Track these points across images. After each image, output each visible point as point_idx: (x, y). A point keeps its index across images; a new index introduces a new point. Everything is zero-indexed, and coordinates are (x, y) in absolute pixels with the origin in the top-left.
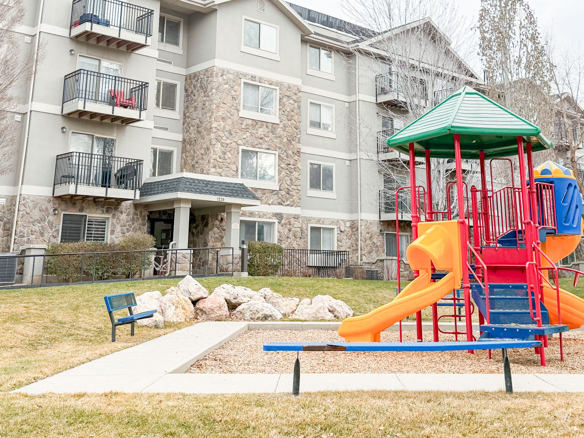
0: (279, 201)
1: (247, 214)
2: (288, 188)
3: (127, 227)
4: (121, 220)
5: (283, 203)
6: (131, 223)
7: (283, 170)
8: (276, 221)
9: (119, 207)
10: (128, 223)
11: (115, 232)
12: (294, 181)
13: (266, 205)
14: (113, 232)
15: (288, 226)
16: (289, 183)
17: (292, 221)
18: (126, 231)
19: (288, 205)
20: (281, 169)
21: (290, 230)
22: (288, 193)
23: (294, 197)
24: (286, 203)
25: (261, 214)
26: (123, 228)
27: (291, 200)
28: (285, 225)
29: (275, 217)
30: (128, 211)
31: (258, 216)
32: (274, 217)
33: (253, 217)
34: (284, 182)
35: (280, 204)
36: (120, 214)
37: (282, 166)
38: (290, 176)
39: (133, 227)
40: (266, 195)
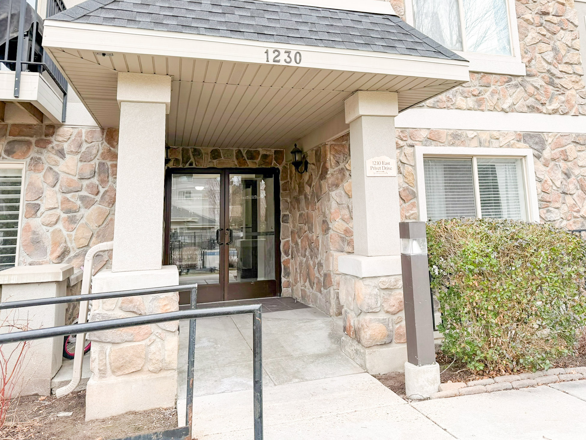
0: (531, 101)
1: (443, 139)
2: (548, 71)
3: (84, 193)
4: (62, 176)
5: (540, 107)
6: (95, 180)
7: (530, 27)
8: (529, 153)
9: (52, 139)
10: (85, 183)
11: (42, 209)
12: (563, 52)
13: (495, 113)
14: (34, 209)
15: (562, 164)
16: (550, 56)
17: (572, 150)
18: (79, 203)
19: (555, 111)
20: (525, 24)
21: (567, 175)
22: (551, 83)
23: (567, 93)
24: (550, 108)
25: (484, 136)
26: (69, 196)
27: (562, 98)
28: (552, 163)
29: (525, 142)
30: (83, 149)
31: (475, 142)
32: (522, 144)
33: (463, 144)
34: (538, 56)
35: (532, 109)
36: (57, 158)
37: (528, 16)
38: (552, 43)
39: (102, 191)
40: (493, 87)
